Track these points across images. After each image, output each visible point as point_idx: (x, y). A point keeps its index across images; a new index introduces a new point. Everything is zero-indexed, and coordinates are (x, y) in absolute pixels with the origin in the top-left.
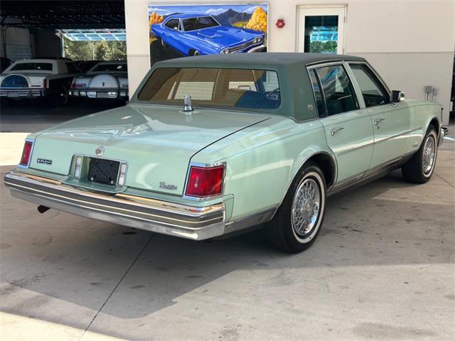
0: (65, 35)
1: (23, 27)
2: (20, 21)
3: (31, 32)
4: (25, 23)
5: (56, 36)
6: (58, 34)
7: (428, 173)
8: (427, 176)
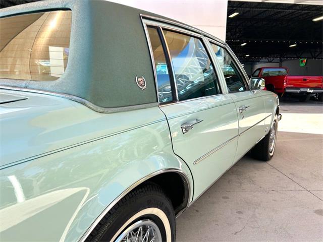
7: (271, 152)
8: (271, 154)
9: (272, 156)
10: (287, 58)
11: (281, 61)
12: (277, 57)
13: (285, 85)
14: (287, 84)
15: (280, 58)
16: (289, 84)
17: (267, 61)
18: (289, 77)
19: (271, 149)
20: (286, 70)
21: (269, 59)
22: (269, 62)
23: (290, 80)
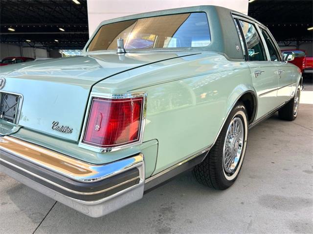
0: (63, 52)
1: (44, 49)
2: (42, 46)
3: (47, 51)
4: (44, 47)
5: (59, 53)
6: (60, 52)
7: (295, 114)
8: (295, 116)
9: (295, 117)
10: (305, 41)
11: (298, 45)
12: (294, 41)
13: (303, 67)
14: (305, 65)
15: (298, 41)
16: (308, 65)
17: (284, 45)
18: (307, 59)
19: (295, 111)
20: (304, 52)
21: (286, 42)
22: (286, 46)
23: (309, 61)
